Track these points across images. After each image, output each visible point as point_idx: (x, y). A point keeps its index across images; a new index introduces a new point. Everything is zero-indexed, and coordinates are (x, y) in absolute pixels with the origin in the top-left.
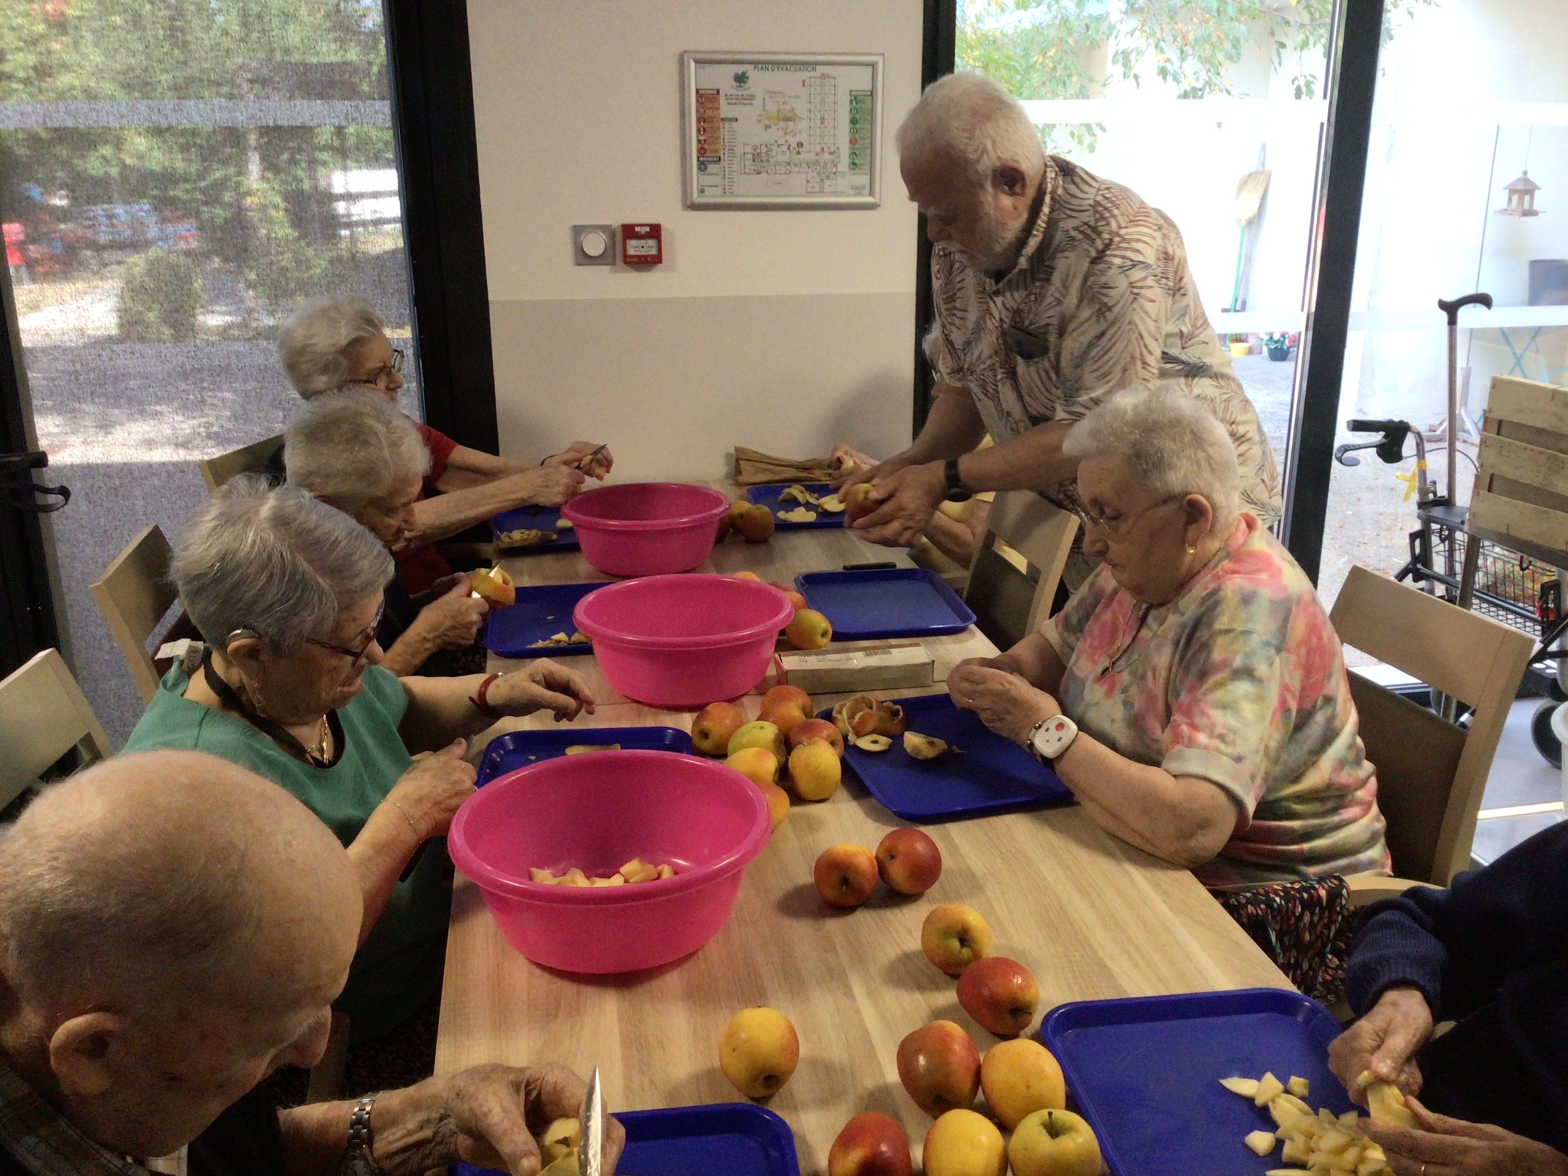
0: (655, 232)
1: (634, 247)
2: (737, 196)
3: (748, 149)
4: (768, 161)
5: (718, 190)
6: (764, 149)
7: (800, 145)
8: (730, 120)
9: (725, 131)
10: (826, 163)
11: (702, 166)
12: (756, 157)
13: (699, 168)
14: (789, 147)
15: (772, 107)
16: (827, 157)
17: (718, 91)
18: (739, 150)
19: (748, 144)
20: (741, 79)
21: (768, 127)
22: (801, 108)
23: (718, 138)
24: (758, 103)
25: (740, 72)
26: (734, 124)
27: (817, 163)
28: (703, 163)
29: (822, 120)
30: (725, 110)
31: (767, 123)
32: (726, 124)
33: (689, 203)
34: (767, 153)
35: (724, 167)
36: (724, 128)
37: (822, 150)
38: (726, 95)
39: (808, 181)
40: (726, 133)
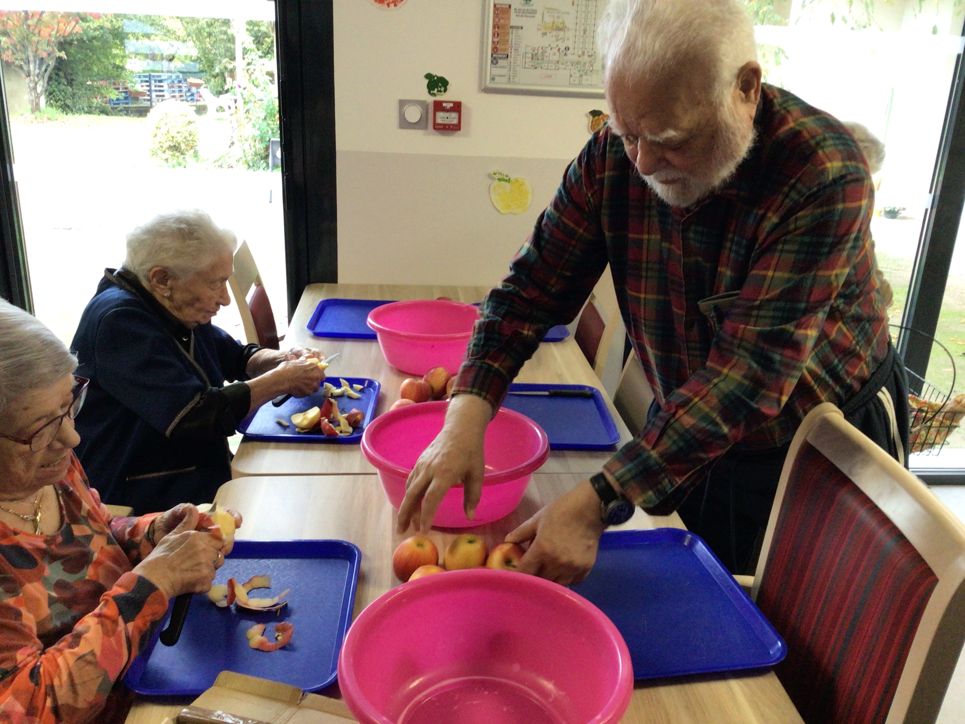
0: (457, 107)
1: (442, 117)
2: (519, 84)
3: (529, 50)
4: (543, 59)
5: (505, 79)
6: (540, 51)
7: (567, 49)
8: (517, 28)
9: (513, 36)
10: (585, 64)
11: (494, 61)
12: (534, 56)
13: (492, 62)
14: (559, 50)
15: (548, 19)
16: (586, 58)
17: (510, 6)
18: (522, 51)
19: (530, 46)
21: (544, 34)
22: (569, 22)
23: (507, 41)
24: (538, 16)
26: (520, 31)
27: (578, 63)
28: (495, 58)
29: (585, 31)
30: (514, 20)
31: (544, 31)
32: (514, 30)
33: (483, 88)
34: (542, 53)
35: (510, 63)
36: (512, 33)
37: (584, 52)
38: (515, 9)
39: (571, 76)
40: (514, 37)
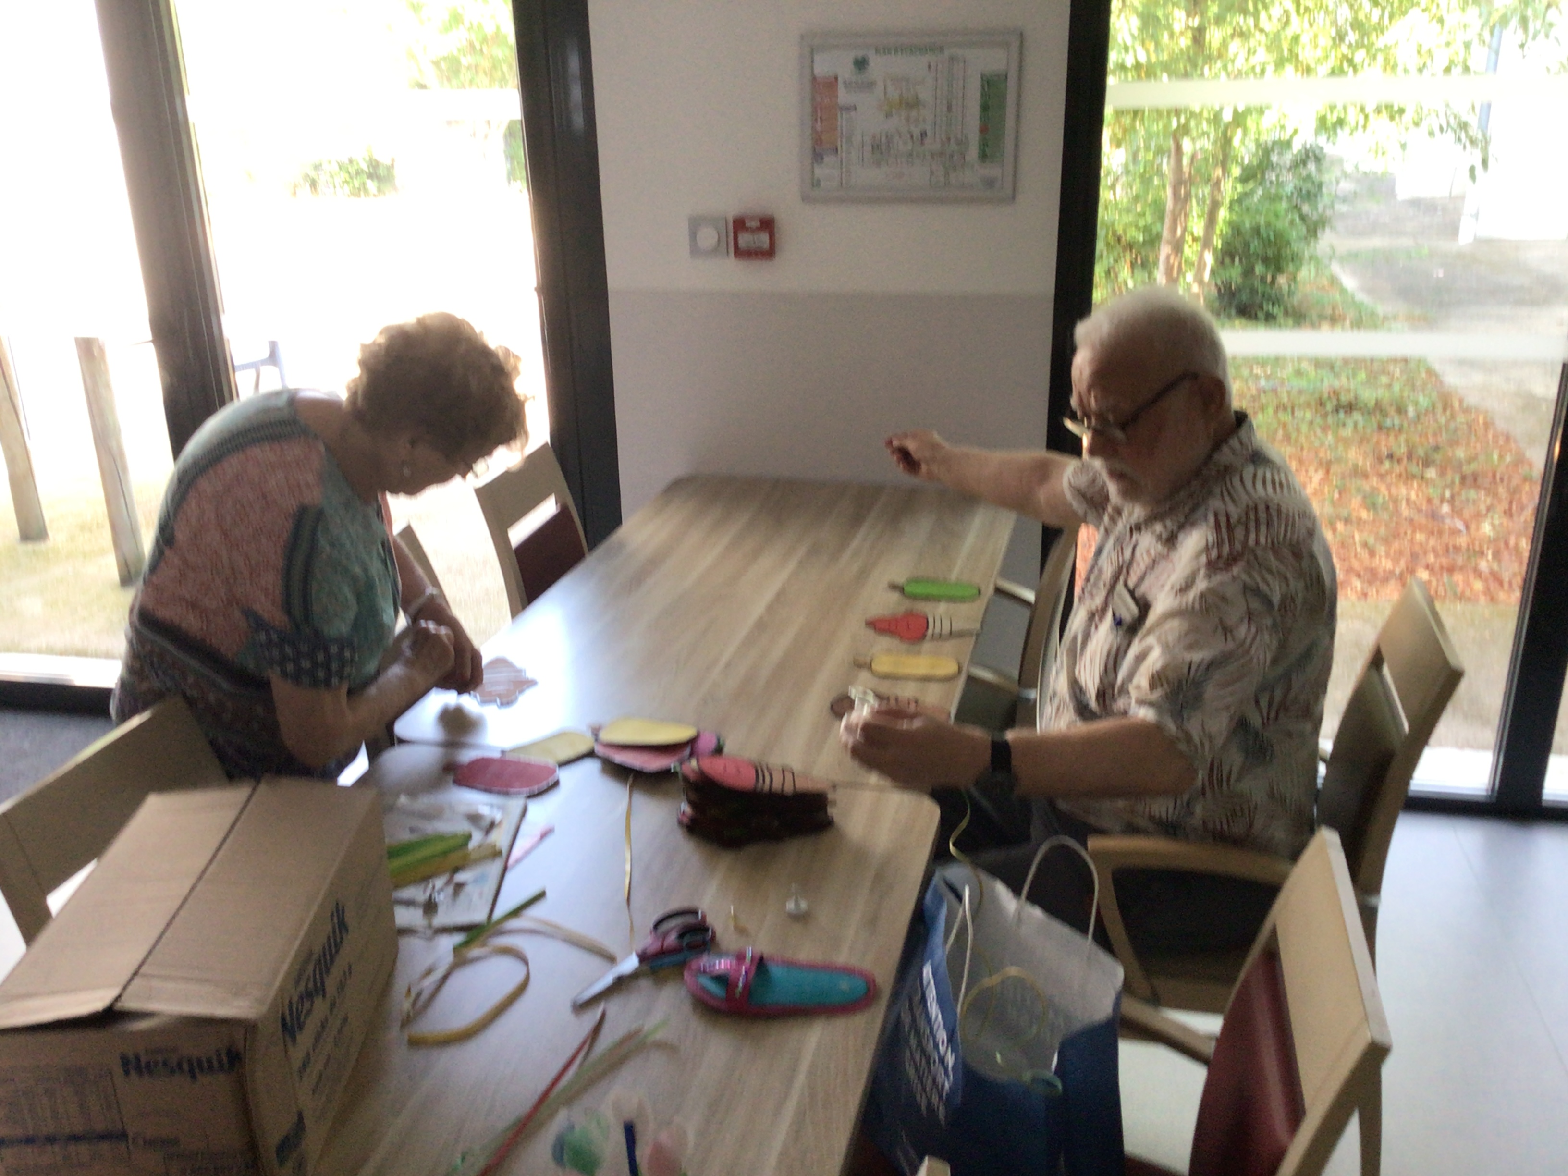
0: (767, 224)
1: (745, 240)
2: (855, 189)
3: (867, 139)
4: (888, 151)
5: (835, 183)
6: (883, 139)
7: (924, 134)
8: (848, 108)
9: (842, 121)
10: (952, 156)
11: (817, 157)
12: (876, 147)
13: (815, 160)
14: (912, 137)
15: (894, 94)
16: (953, 146)
17: (836, 78)
18: (857, 140)
19: (866, 133)
20: (861, 64)
21: (888, 115)
22: (925, 94)
23: (835, 128)
24: (879, 89)
25: (860, 57)
26: (853, 114)
27: (942, 154)
28: (819, 155)
29: (949, 108)
30: (843, 96)
31: (888, 110)
32: (845, 113)
33: (804, 197)
34: (887, 142)
35: (842, 159)
36: (842, 117)
37: (949, 139)
38: (845, 82)
39: (932, 172)
40: (844, 123)
